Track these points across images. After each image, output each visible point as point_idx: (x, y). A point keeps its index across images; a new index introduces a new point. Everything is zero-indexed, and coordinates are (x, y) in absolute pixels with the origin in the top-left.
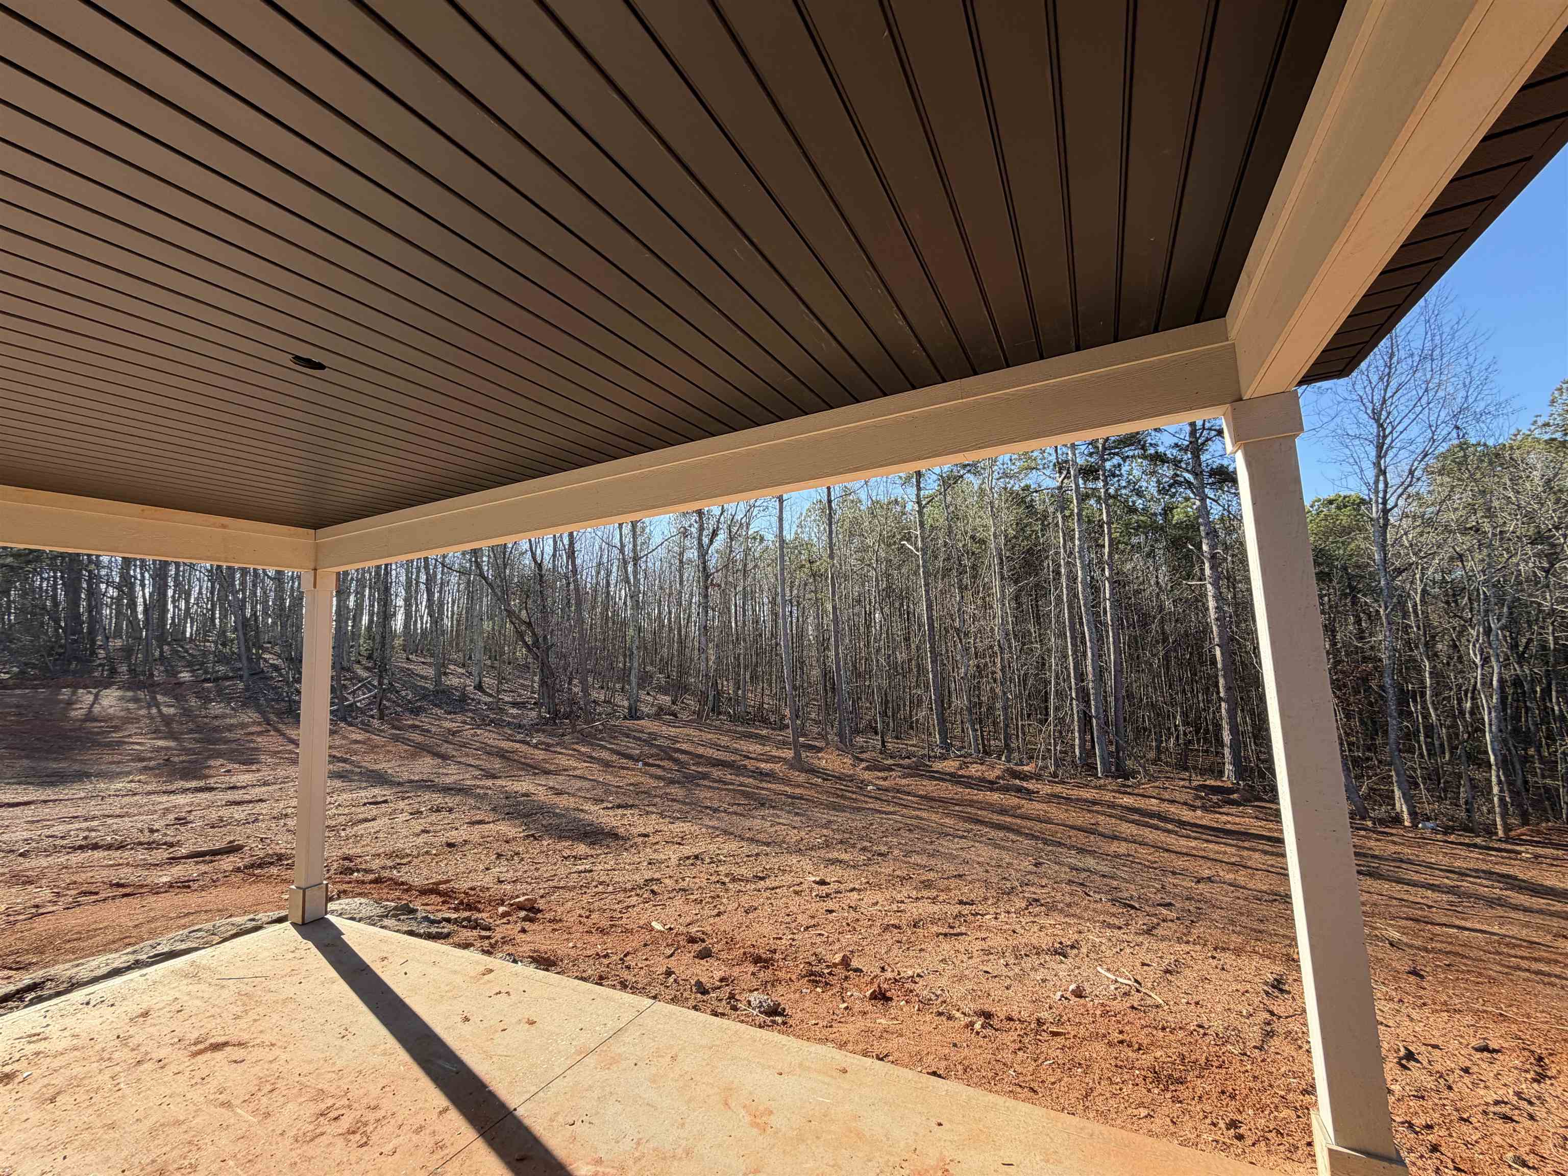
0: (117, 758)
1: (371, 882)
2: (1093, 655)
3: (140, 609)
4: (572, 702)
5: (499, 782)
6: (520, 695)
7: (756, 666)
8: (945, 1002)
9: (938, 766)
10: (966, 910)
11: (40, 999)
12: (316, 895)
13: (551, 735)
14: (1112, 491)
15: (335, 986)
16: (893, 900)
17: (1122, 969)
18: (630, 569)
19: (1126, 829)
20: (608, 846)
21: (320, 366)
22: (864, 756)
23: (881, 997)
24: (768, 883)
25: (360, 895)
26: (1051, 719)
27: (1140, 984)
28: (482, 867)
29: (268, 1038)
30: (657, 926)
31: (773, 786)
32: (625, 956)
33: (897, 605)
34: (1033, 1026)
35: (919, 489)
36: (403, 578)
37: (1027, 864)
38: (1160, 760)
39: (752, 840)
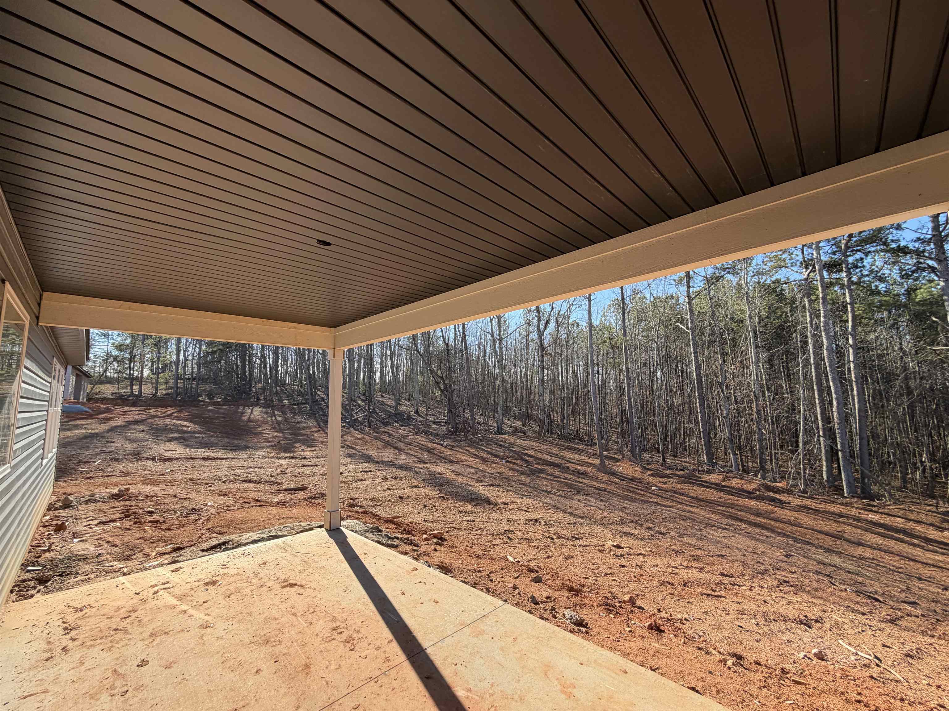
0: (259, 440)
1: (362, 513)
2: (838, 403)
3: (268, 369)
4: (465, 422)
5: (427, 466)
6: (438, 418)
7: (575, 405)
8: (705, 641)
9: (706, 477)
10: (726, 580)
11: (226, 549)
12: (336, 516)
13: (454, 441)
14: (855, 279)
15: (343, 564)
16: (669, 566)
17: (863, 646)
18: (497, 346)
19: (871, 538)
20: (484, 508)
21: (329, 244)
22: (650, 467)
23: (656, 628)
24: (582, 542)
25: (357, 519)
26: (800, 450)
27: (880, 660)
28: (416, 512)
29: (313, 585)
30: (511, 559)
31: (586, 481)
32: (491, 573)
33: (674, 366)
34: (777, 673)
35: (689, 287)
36: (379, 353)
37: (779, 554)
38: (905, 487)
39: (571, 514)
